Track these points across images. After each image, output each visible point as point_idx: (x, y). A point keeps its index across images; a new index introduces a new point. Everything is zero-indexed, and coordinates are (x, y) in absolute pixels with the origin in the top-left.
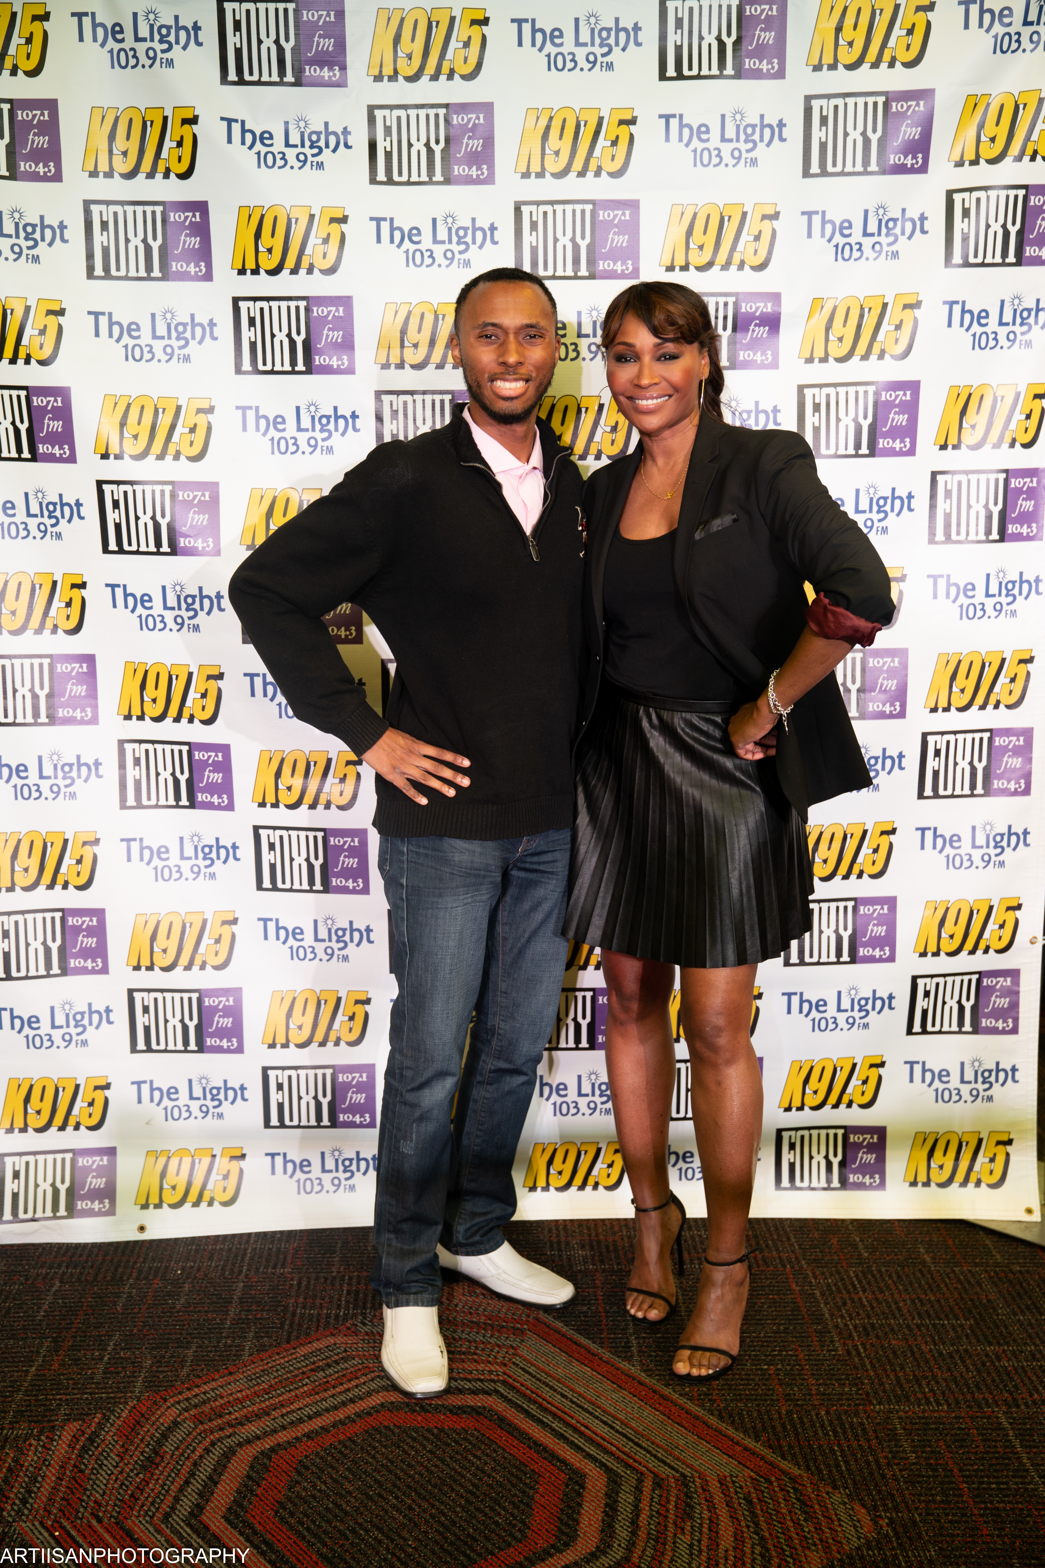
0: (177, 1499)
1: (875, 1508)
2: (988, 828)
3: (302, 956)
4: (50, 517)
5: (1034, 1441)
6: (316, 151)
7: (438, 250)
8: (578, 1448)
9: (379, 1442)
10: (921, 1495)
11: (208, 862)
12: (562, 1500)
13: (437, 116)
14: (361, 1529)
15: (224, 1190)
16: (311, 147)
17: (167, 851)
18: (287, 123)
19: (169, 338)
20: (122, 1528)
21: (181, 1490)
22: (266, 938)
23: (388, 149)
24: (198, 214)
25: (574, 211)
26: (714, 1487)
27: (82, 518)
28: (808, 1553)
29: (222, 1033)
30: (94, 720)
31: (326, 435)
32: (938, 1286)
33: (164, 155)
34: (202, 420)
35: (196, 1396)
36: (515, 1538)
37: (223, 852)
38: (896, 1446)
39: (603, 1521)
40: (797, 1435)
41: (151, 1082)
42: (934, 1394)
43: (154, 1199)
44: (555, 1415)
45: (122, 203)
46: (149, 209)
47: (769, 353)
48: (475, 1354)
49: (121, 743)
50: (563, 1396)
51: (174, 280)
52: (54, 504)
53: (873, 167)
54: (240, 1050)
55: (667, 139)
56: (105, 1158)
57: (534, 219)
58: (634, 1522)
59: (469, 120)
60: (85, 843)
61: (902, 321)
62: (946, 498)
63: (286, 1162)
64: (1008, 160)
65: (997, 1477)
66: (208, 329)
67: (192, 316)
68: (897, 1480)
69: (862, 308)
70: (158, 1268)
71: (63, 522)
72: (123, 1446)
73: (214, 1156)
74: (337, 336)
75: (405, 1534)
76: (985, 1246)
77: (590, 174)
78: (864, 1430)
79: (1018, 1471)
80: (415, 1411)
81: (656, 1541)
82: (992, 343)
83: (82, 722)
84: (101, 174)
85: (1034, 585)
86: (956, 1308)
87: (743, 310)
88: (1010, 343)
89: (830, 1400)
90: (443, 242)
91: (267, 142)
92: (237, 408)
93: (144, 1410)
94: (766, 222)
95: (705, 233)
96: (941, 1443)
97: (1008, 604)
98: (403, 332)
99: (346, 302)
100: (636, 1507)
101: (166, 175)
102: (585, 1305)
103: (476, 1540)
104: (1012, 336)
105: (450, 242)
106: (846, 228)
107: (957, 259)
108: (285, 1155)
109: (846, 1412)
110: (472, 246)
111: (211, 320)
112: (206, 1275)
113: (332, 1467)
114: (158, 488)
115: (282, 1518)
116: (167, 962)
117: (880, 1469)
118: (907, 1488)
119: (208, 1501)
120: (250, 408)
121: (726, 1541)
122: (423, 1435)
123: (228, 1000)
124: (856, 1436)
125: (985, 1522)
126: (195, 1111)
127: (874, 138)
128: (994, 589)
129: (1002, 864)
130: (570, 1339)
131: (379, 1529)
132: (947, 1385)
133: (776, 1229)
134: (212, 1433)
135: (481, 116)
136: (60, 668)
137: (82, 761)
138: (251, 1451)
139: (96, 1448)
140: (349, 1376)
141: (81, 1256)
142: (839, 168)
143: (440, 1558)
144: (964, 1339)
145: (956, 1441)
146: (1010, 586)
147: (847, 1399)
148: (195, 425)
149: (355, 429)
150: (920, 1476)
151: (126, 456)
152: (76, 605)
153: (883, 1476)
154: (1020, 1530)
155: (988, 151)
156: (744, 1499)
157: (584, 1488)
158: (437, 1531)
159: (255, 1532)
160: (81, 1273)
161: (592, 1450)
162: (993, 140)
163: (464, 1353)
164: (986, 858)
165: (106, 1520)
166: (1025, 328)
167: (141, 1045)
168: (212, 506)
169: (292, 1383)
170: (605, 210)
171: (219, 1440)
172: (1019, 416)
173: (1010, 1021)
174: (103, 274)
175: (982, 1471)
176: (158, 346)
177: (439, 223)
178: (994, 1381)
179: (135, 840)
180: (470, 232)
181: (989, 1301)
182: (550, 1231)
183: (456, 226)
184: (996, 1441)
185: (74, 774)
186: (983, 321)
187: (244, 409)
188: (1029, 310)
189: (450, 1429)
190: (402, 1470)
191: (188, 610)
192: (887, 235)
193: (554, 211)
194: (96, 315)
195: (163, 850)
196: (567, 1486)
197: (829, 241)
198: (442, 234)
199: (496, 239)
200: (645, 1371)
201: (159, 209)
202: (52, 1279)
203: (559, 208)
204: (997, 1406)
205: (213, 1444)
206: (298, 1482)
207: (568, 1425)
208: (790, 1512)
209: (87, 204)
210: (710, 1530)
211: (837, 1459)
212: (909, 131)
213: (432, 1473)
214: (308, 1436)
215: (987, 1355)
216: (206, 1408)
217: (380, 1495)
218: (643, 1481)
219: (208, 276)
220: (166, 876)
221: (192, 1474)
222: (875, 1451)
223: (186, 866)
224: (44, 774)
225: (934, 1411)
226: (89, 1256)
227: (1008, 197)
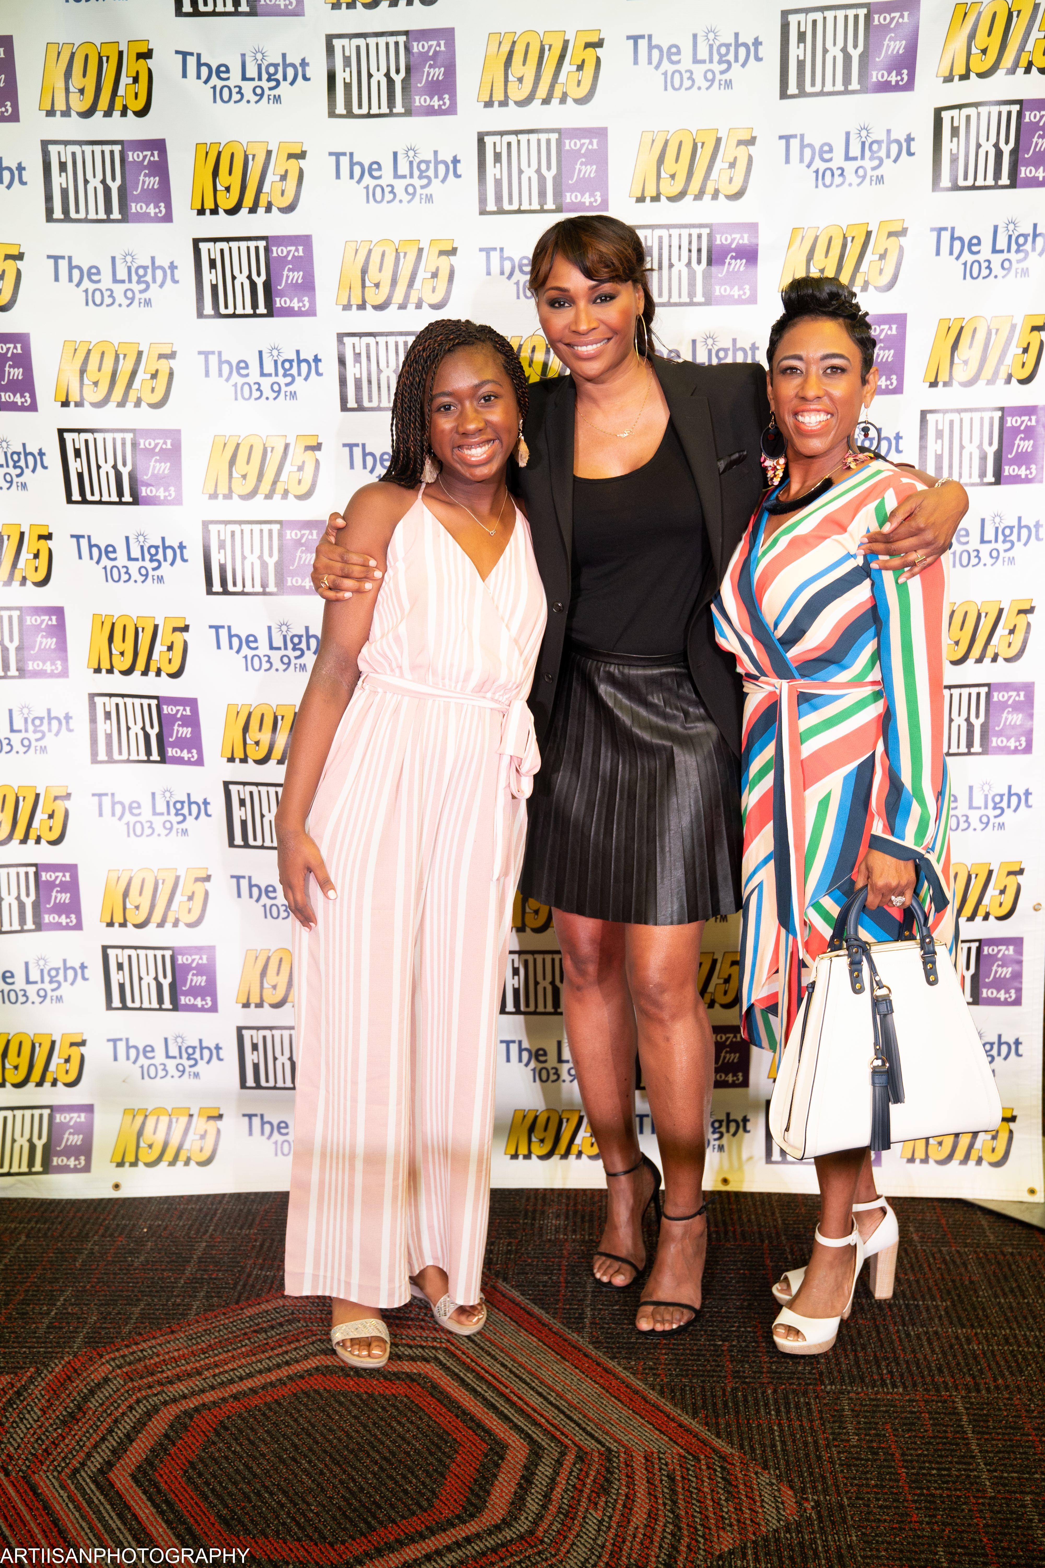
0: (89, 1455)
1: (803, 1490)
2: (986, 787)
3: (275, 914)
4: (15, 467)
5: (988, 1427)
6: (273, 84)
7: (400, 185)
8: (506, 1418)
9: (305, 1405)
10: (855, 1478)
11: (181, 818)
12: (478, 1470)
13: (397, 44)
14: (267, 1492)
15: (201, 1150)
16: (269, 80)
17: (139, 807)
18: (243, 55)
19: (130, 281)
20: (28, 1483)
21: (95, 1446)
22: (239, 896)
23: (348, 80)
24: (156, 153)
25: (539, 141)
26: (639, 1462)
27: (45, 468)
28: (722, 1533)
29: (195, 991)
30: (64, 673)
31: (289, 379)
32: (920, 1266)
33: (121, 91)
34: (163, 366)
35: (132, 1354)
36: (420, 1507)
37: (194, 808)
38: (839, 1427)
39: (516, 1492)
40: (737, 1413)
41: (127, 1040)
42: (892, 1376)
43: (130, 1158)
44: (490, 1385)
45: (80, 143)
46: (107, 148)
47: (747, 287)
48: (423, 1320)
49: (92, 696)
50: (503, 1365)
51: (134, 221)
52: (19, 454)
53: (855, 85)
54: (214, 1009)
55: (636, 62)
56: (83, 1115)
57: (498, 150)
58: (547, 1497)
59: (430, 47)
60: (56, 798)
61: (886, 250)
62: (937, 438)
63: (263, 1123)
64: (1001, 73)
65: (941, 1463)
66: (169, 272)
67: (153, 259)
68: (833, 1463)
69: (845, 238)
70: (126, 1225)
71: (27, 472)
72: (48, 1401)
73: (191, 1116)
74: (297, 276)
75: (310, 1499)
76: (980, 1226)
77: (555, 101)
78: (809, 1410)
79: (964, 1457)
80: (349, 1375)
81: (566, 1516)
82: (985, 272)
83: (52, 675)
84: (58, 114)
85: (1033, 530)
86: (934, 1289)
87: (718, 242)
88: (1005, 272)
89: (780, 1378)
90: (404, 177)
91: (223, 75)
92: (200, 353)
93: (78, 1365)
94: (742, 147)
95: (677, 161)
96: (889, 1426)
97: (1006, 551)
98: (364, 272)
99: (305, 241)
100: (553, 1480)
101: (124, 114)
102: (547, 1274)
103: (379, 1507)
104: (1006, 264)
105: (412, 176)
106: (826, 152)
107: (945, 182)
108: (262, 1116)
109: (794, 1392)
110: (434, 180)
111: (172, 263)
112: (171, 1234)
113: (252, 1429)
114: (119, 436)
115: (189, 1479)
116: (140, 919)
117: (817, 1450)
118: (842, 1471)
119: (119, 1458)
120: (213, 353)
121: (639, 1518)
122: (351, 1401)
123: (201, 958)
124: (799, 1417)
125: (917, 1508)
126: (172, 1070)
127: (855, 54)
128: (989, 535)
129: (1001, 826)
130: (523, 1309)
131: (285, 1493)
132: (908, 1367)
133: (763, 1203)
134: (140, 1390)
135: (442, 43)
136: (30, 620)
137: (53, 715)
138: (174, 1410)
139: (22, 1401)
140: (290, 1338)
141: (53, 1211)
142: (818, 88)
143: (340, 1524)
144: (936, 1320)
145: (905, 1424)
146: (1007, 532)
147: (798, 1378)
148: (157, 371)
149: (318, 374)
150: (857, 1459)
151: (86, 404)
152: (44, 556)
153: (819, 1458)
154: (953, 1517)
155: (979, 64)
156: (668, 1476)
157: (502, 1458)
158: (343, 1497)
159: (159, 1491)
160: (49, 1229)
161: (520, 1421)
162: (984, 51)
163: (412, 1319)
164: (985, 820)
165: (14, 1474)
166: (1021, 255)
167: (116, 1002)
168: (173, 454)
169: (231, 1343)
170: (571, 139)
171: (145, 1398)
172: (1015, 350)
173: (1013, 991)
174: (62, 217)
175: (926, 1456)
176: (119, 289)
177: (400, 157)
178: (958, 1364)
179: (106, 795)
180: (432, 166)
181: (971, 1282)
182: (528, 1199)
183: (417, 160)
184: (947, 1426)
185: (45, 727)
186: (975, 249)
187: (206, 354)
188: (1026, 236)
189: (380, 1395)
190: (322, 1434)
191: (151, 560)
192: (871, 159)
193: (519, 141)
194: (56, 258)
195: (135, 805)
196: (486, 1456)
197: (809, 166)
198: (403, 169)
199: (459, 173)
200: (593, 1343)
201: (117, 148)
202: (19, 1233)
203: (523, 138)
204: (957, 1389)
205: (138, 1402)
206: (214, 1443)
207: (502, 1395)
208: (712, 1491)
209: (45, 144)
210: (624, 1506)
211: (774, 1439)
212: (894, 46)
213: (351, 1438)
214: (235, 1397)
215: (957, 1338)
216: (140, 1366)
217: (294, 1459)
218: (565, 1454)
219: (168, 218)
220: (139, 832)
221: (110, 1431)
222: (816, 1431)
223: (158, 821)
224: (15, 728)
225: (888, 1393)
226: (61, 1211)
227: (1000, 113)
